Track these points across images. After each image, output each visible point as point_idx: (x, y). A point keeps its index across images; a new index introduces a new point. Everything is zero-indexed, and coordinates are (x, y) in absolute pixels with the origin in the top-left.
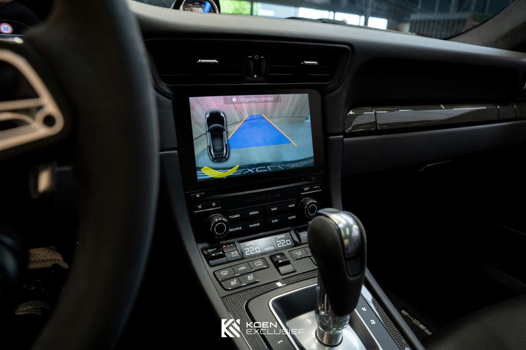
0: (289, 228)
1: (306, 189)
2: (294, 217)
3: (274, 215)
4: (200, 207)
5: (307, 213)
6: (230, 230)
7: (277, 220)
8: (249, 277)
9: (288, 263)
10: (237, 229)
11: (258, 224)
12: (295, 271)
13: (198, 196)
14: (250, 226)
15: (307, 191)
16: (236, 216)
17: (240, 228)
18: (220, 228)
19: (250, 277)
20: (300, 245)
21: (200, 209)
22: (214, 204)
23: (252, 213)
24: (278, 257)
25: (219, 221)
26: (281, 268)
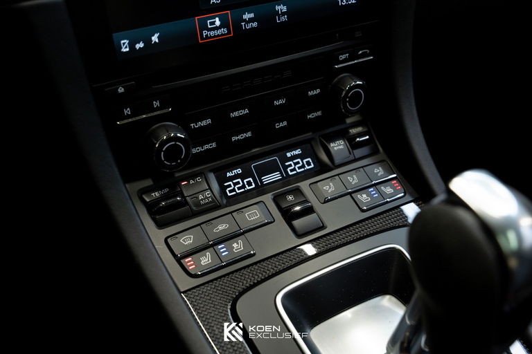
0: (309, 135)
1: (342, 57)
2: (319, 113)
3: (280, 113)
4: (127, 111)
5: (345, 107)
6: (194, 151)
7: (285, 123)
8: (235, 245)
9: (309, 211)
10: (206, 147)
11: (249, 134)
12: (323, 227)
13: (121, 90)
14: (234, 139)
15: (345, 61)
16: (204, 123)
17: (214, 145)
18: (173, 153)
19: (238, 246)
20: (330, 170)
21: (128, 117)
22: (156, 104)
23: (236, 114)
24: (290, 198)
25: (170, 139)
26: (296, 223)
